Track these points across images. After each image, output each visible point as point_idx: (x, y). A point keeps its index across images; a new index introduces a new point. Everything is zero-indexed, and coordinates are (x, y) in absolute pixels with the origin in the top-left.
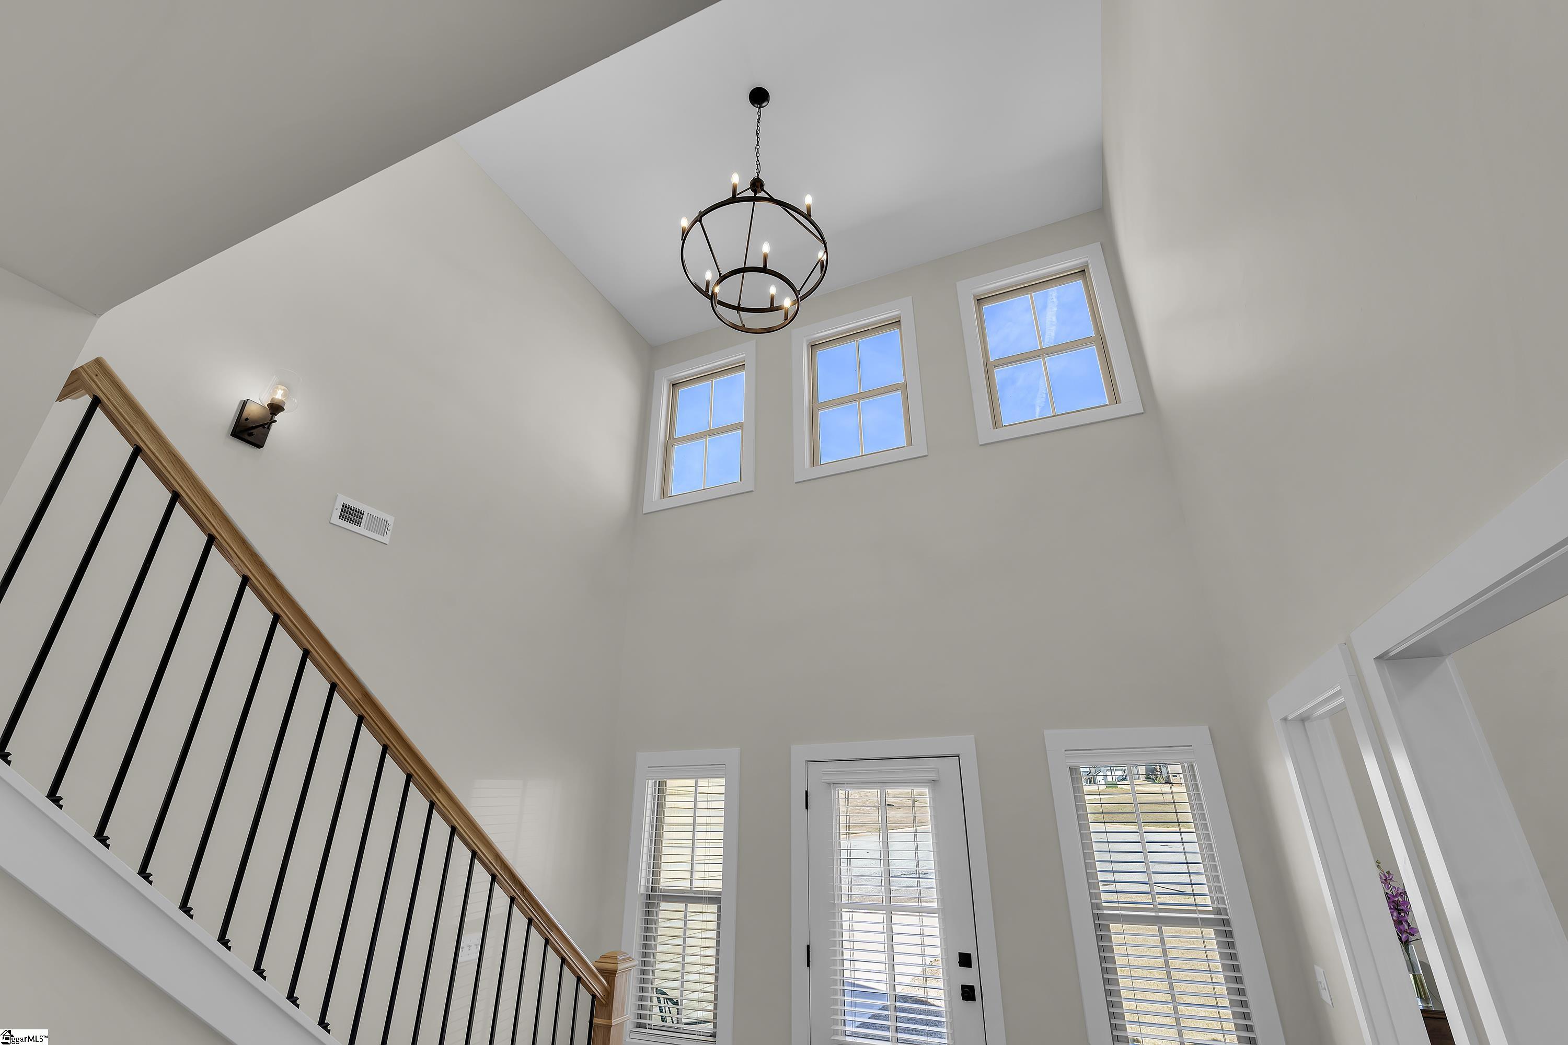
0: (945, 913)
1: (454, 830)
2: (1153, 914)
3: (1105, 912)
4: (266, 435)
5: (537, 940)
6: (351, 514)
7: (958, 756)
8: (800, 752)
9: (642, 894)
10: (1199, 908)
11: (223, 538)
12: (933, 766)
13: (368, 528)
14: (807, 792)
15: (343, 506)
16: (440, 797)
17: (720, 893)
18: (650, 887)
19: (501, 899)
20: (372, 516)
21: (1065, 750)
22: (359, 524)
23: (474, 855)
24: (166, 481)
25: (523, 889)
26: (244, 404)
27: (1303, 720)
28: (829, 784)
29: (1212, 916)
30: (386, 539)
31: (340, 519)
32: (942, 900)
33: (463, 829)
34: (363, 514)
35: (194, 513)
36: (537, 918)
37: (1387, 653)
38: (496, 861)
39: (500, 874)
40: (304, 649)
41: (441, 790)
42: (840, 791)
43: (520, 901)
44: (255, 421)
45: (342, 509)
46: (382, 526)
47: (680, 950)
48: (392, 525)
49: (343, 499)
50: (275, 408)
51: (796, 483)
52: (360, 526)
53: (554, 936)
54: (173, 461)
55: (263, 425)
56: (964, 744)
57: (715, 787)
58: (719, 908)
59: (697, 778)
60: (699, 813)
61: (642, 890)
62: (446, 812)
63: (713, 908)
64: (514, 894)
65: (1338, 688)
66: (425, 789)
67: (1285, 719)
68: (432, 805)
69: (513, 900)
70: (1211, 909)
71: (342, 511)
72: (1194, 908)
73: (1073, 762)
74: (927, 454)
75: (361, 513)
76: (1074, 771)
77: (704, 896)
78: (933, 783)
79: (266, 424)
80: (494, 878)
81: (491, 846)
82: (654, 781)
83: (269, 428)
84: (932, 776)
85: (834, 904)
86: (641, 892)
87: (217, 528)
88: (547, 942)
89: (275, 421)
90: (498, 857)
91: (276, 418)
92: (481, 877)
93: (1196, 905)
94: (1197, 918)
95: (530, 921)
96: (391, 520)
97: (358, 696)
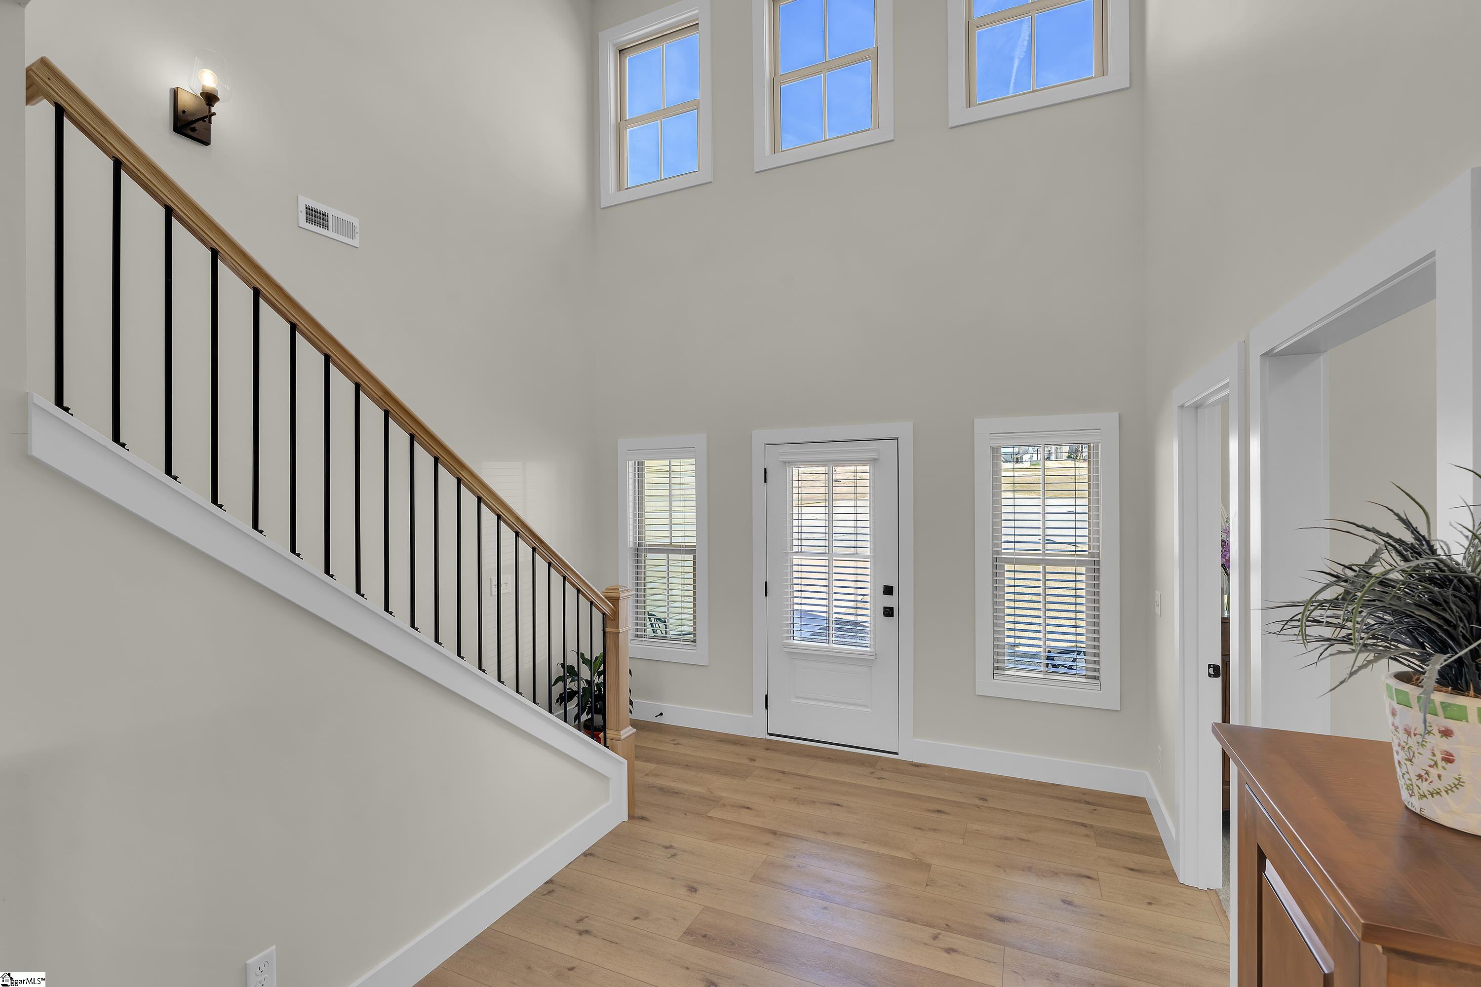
0: (875, 557)
1: (480, 500)
2: (1041, 557)
3: (1003, 556)
4: (208, 130)
5: (556, 578)
6: (316, 217)
7: (898, 439)
8: (760, 437)
9: (631, 548)
10: (1077, 553)
11: (225, 251)
12: (874, 448)
13: (336, 231)
14: (765, 469)
15: (306, 208)
16: (464, 475)
17: (695, 546)
18: (637, 543)
19: (525, 550)
20: (336, 218)
21: (991, 434)
22: (326, 227)
23: (499, 517)
24: (156, 194)
25: (541, 542)
26: (175, 93)
27: (1197, 407)
28: (785, 462)
29: (1087, 559)
30: (355, 242)
31: (307, 222)
32: (874, 549)
33: (488, 499)
34: (328, 217)
35: (191, 226)
36: (555, 562)
37: (1273, 349)
38: (517, 521)
39: (521, 530)
40: (324, 354)
41: (464, 469)
42: (794, 468)
43: (539, 550)
44: (193, 114)
45: (306, 212)
46: (348, 229)
47: (665, 586)
48: (358, 228)
49: (305, 201)
50: (210, 98)
51: (756, 173)
52: (328, 230)
53: (569, 574)
54: (154, 173)
55: (203, 119)
56: (904, 429)
57: (687, 467)
58: (694, 558)
59: (670, 459)
60: (673, 486)
61: (631, 545)
62: (471, 486)
63: (691, 557)
64: (535, 545)
65: (1228, 381)
66: (452, 469)
67: (1182, 406)
68: (459, 481)
69: (534, 550)
70: (1087, 553)
71: (307, 214)
72: (1074, 553)
73: (995, 443)
74: (892, 138)
75: (325, 215)
76: (995, 451)
77: (681, 548)
78: (873, 461)
79: (206, 117)
80: (517, 534)
81: (511, 511)
82: (633, 461)
83: (210, 122)
84: (874, 455)
85: (787, 553)
86: (630, 546)
87: (216, 241)
88: (564, 578)
89: (214, 114)
90: (518, 519)
91: (213, 110)
92: (508, 534)
93: (1076, 551)
94: (1074, 560)
95: (550, 564)
96: (356, 222)
97: (380, 394)
